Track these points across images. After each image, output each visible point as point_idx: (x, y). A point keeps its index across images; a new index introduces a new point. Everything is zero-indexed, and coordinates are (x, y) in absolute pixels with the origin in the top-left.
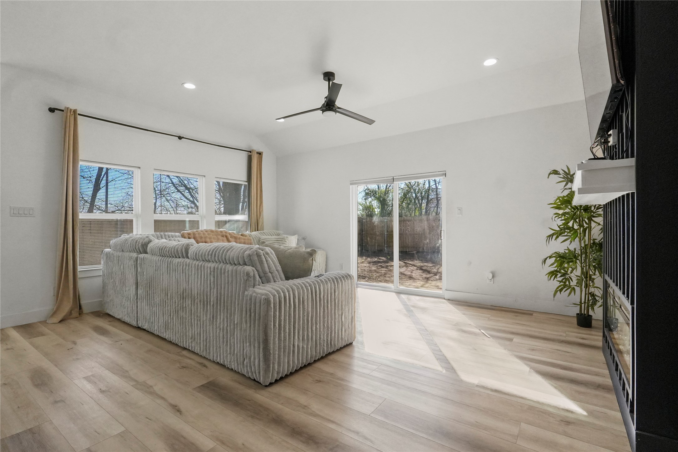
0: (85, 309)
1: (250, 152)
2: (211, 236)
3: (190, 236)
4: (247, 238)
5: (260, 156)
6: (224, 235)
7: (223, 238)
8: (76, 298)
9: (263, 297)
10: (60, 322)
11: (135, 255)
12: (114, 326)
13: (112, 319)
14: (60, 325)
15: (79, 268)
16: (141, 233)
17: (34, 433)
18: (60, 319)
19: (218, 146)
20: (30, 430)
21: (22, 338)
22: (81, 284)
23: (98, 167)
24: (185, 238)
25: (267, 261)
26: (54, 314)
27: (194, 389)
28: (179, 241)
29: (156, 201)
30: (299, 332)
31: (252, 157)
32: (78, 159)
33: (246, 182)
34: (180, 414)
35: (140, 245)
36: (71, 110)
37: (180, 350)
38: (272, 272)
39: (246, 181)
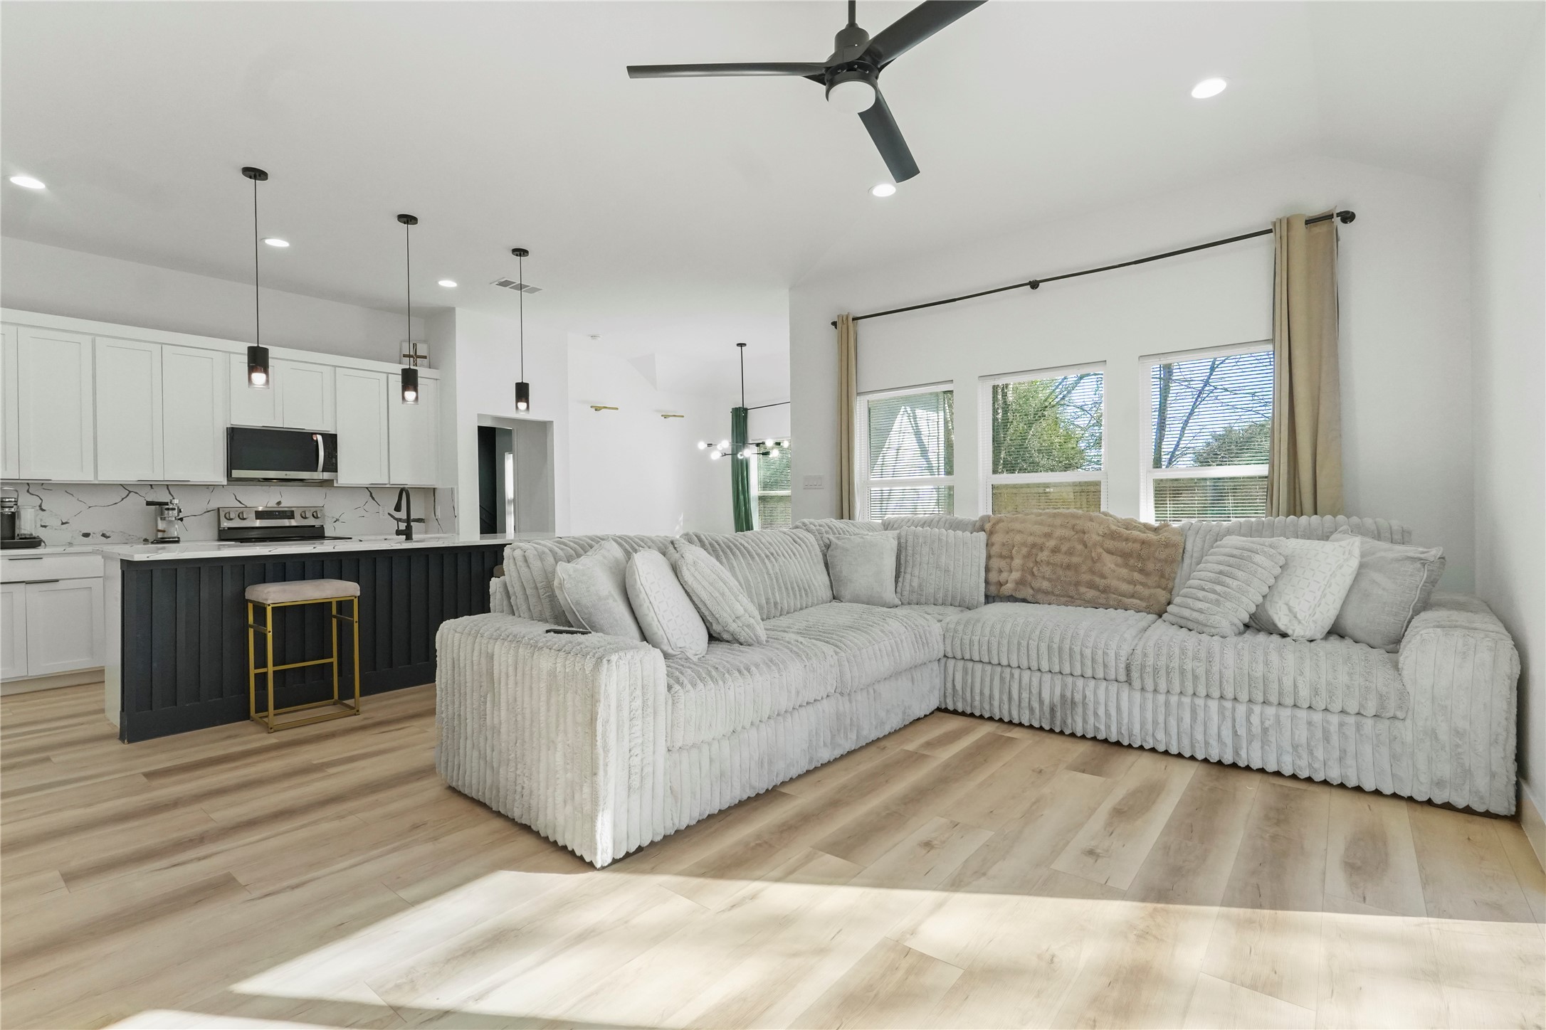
31: (1278, 248)
33: (1270, 341)
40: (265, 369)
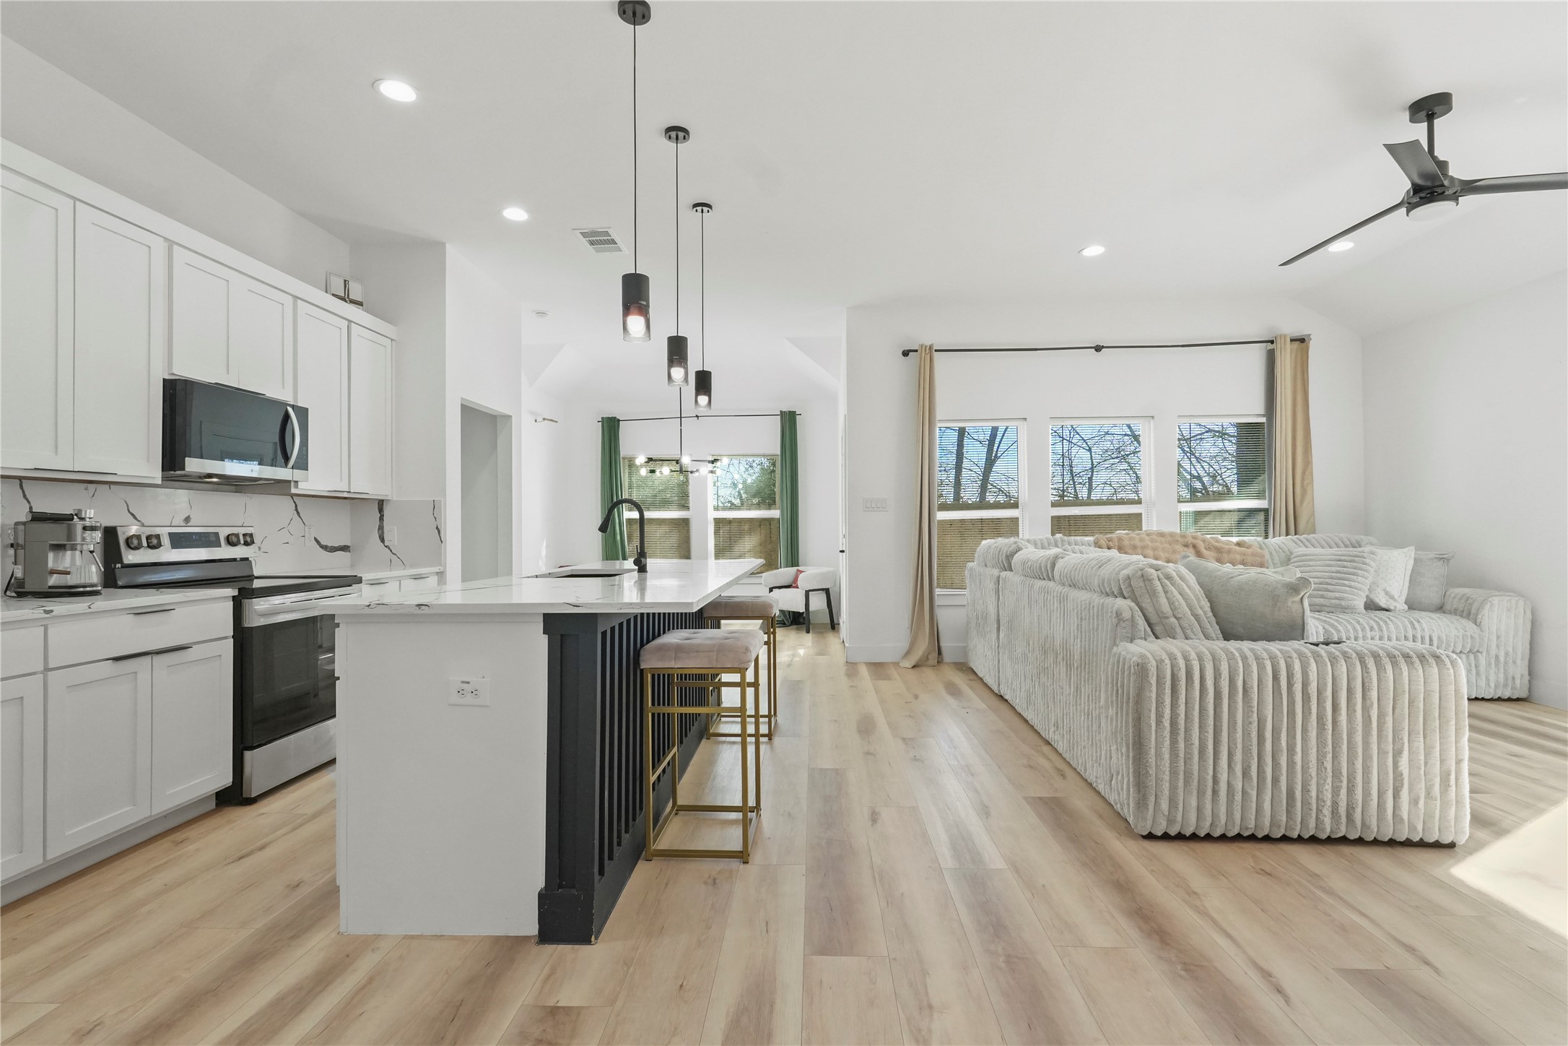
0: (947, 656)
1: (1272, 342)
2: (1158, 544)
3: (1111, 543)
4: (1249, 551)
5: (1303, 345)
6: (1190, 542)
7: (1186, 549)
8: (934, 635)
9: (1135, 659)
10: (913, 667)
11: (996, 572)
12: (971, 687)
13: (972, 677)
14: (912, 671)
15: (938, 591)
16: (1028, 537)
17: (838, 774)
18: (913, 663)
19: (1183, 346)
20: (837, 770)
21: (869, 678)
22: (941, 615)
23: (957, 429)
24: (1100, 547)
25: (1166, 592)
26: (908, 653)
27: (1025, 798)
28: (1081, 553)
29: (1092, 475)
30: (1230, 755)
31: (1278, 354)
32: (935, 419)
33: (1264, 416)
34: (987, 818)
35: (1004, 555)
36: (926, 347)
37: (1040, 742)
38: (1179, 616)
39: (1263, 413)
40: (644, 311)
